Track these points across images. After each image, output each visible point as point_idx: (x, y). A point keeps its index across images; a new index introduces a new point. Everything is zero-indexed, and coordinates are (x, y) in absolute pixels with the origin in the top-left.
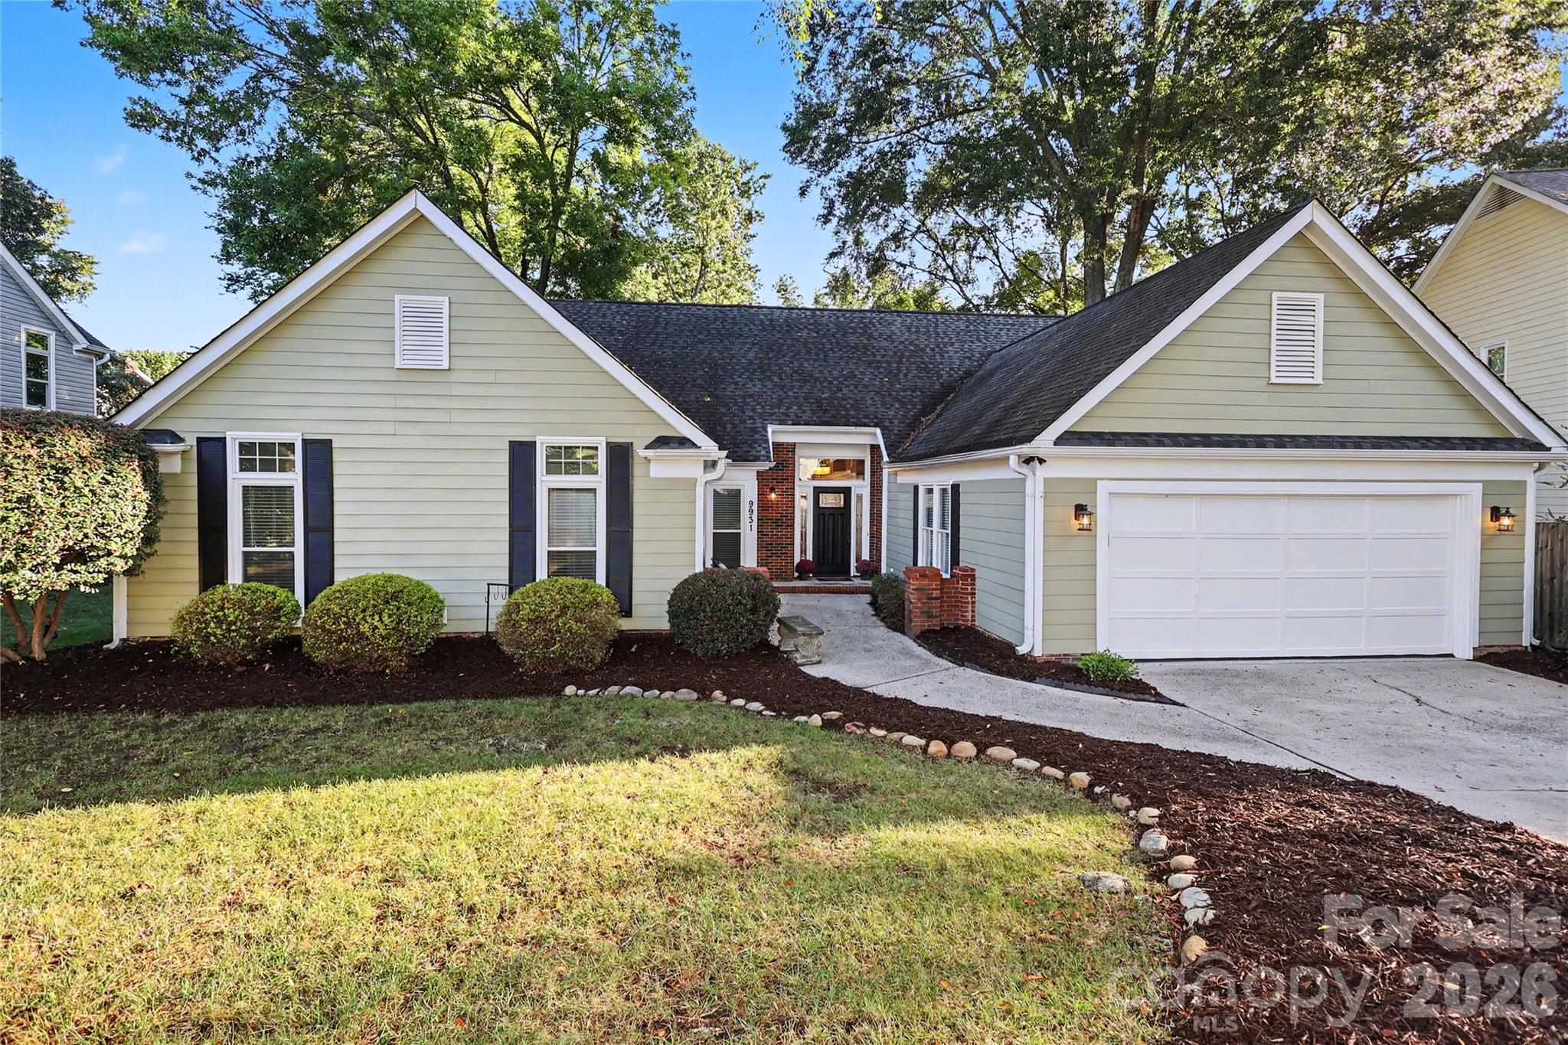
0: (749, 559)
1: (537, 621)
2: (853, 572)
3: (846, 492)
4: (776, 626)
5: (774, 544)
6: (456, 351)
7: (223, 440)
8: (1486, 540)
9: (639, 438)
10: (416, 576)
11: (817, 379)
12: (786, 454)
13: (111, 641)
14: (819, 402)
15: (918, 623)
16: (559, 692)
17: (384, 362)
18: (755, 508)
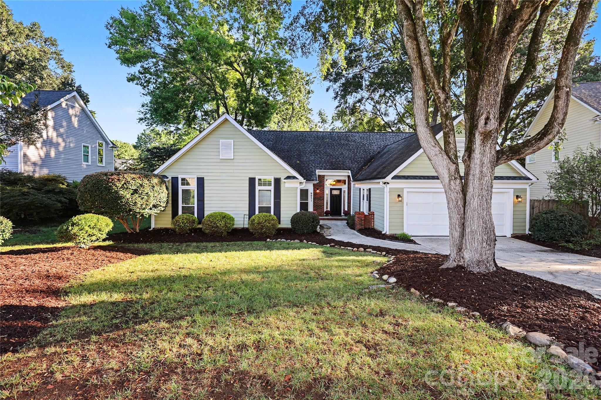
0: (311, 209)
1: (259, 223)
2: (342, 214)
3: (340, 190)
4: (319, 226)
5: (318, 205)
6: (235, 154)
7: (177, 178)
8: (515, 205)
9: (282, 176)
10: (228, 213)
11: (331, 155)
12: (322, 178)
13: (150, 228)
14: (332, 162)
15: (358, 227)
16: (266, 240)
17: (217, 157)
18: (312, 195)
